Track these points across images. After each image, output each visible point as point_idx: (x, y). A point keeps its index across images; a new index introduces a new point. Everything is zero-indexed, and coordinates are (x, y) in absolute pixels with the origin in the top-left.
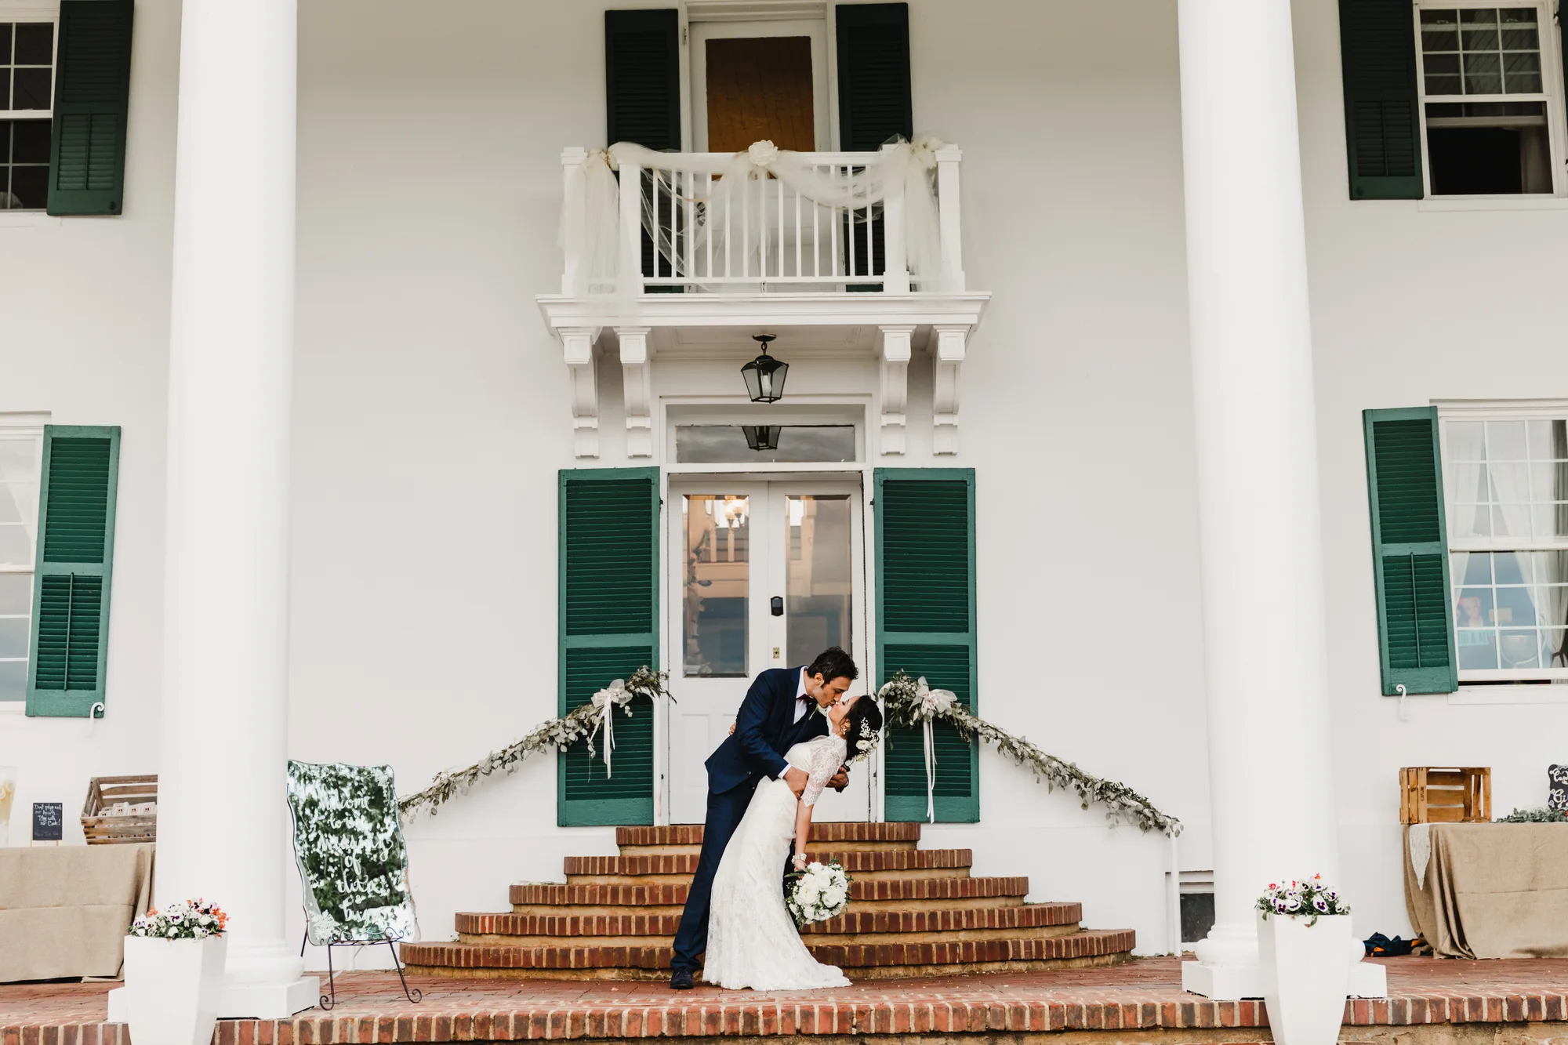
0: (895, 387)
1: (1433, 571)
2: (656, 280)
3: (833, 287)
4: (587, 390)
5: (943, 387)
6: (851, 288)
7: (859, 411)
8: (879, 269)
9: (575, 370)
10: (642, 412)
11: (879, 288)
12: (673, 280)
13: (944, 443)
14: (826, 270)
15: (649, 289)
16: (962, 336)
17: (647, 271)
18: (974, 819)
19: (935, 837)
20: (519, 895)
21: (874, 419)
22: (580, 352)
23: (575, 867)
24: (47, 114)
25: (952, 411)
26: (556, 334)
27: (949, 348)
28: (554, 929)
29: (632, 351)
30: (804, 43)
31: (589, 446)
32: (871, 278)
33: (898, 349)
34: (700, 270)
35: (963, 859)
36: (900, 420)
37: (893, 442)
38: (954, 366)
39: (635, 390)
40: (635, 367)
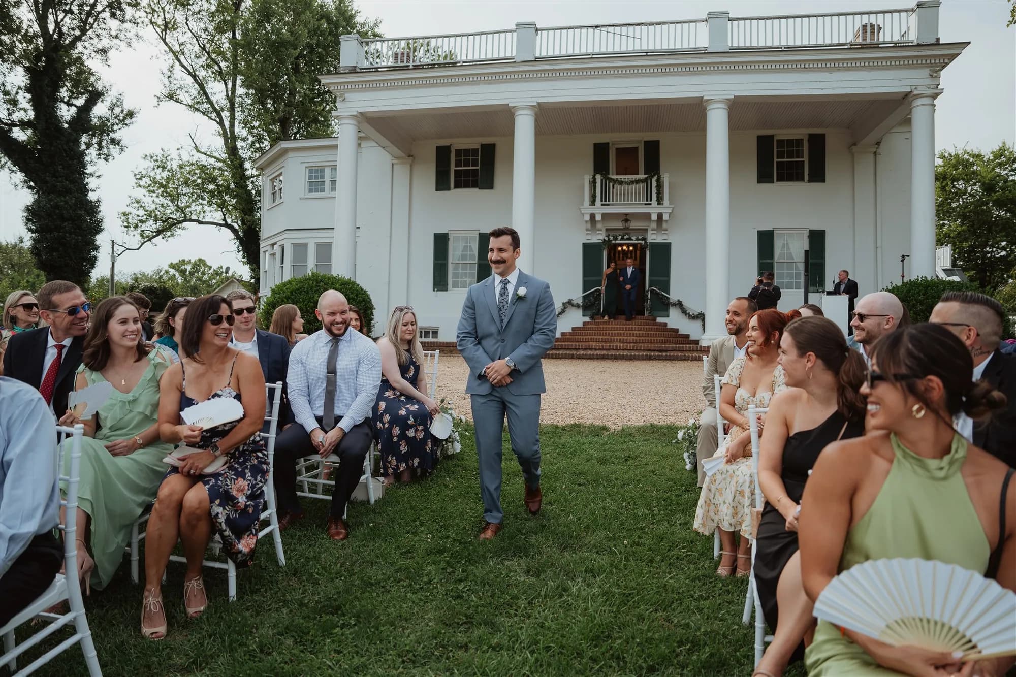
0: (654, 225)
1: (771, 266)
2: (604, 203)
3: (642, 204)
4: (589, 226)
5: (664, 226)
6: (646, 204)
7: (646, 230)
8: (651, 200)
9: (586, 222)
10: (601, 230)
11: (650, 204)
12: (607, 203)
13: (665, 237)
14: (639, 200)
15: (602, 205)
16: (668, 215)
17: (602, 201)
18: (668, 316)
19: (660, 320)
20: (573, 329)
21: (650, 232)
22: (587, 218)
23: (584, 323)
24: (478, 168)
25: (666, 230)
26: (583, 214)
27: (666, 217)
28: (581, 334)
29: (598, 218)
30: (636, 149)
31: (589, 237)
32: (649, 202)
33: (654, 217)
34: (613, 201)
35: (665, 324)
36: (655, 232)
37: (654, 237)
38: (666, 221)
39: (599, 226)
40: (599, 221)
